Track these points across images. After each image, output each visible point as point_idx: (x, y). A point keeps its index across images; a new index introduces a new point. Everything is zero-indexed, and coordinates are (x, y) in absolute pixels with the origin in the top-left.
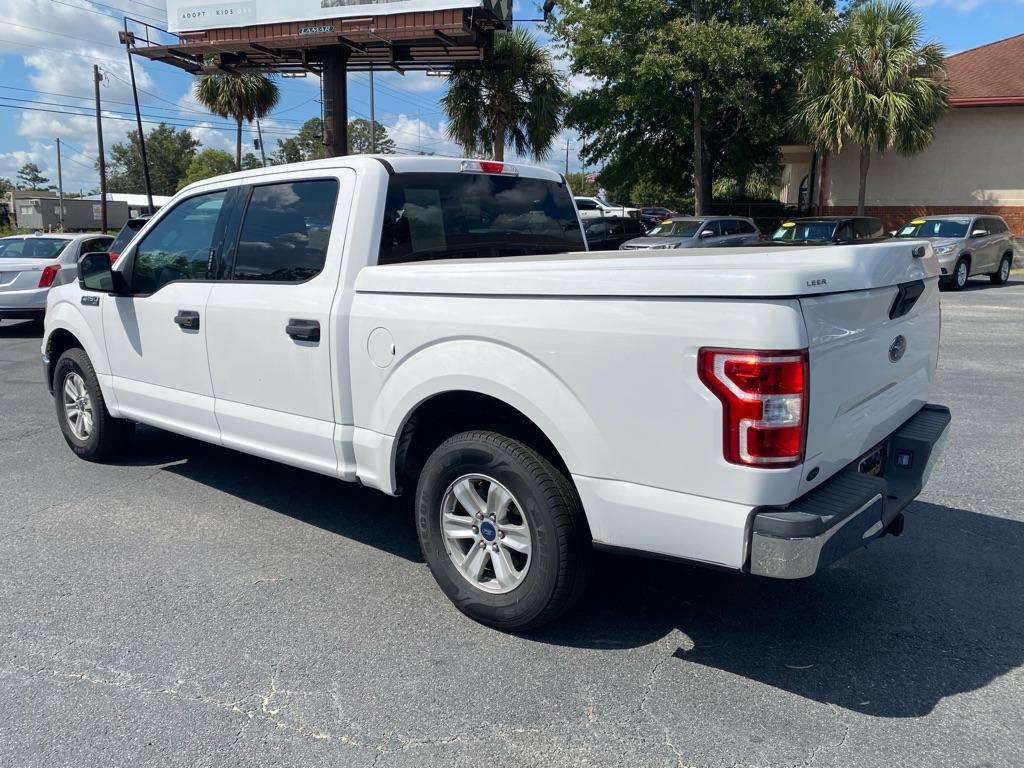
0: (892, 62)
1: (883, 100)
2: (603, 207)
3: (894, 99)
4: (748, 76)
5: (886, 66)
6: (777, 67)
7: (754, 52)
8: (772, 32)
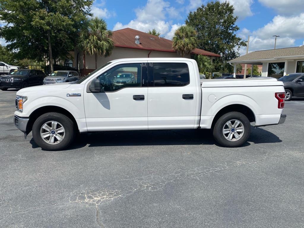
1: (102, 43)
2: (7, 65)
3: (105, 43)
4: (65, 31)
5: (102, 34)
6: (74, 30)
7: (70, 25)
8: (73, 20)
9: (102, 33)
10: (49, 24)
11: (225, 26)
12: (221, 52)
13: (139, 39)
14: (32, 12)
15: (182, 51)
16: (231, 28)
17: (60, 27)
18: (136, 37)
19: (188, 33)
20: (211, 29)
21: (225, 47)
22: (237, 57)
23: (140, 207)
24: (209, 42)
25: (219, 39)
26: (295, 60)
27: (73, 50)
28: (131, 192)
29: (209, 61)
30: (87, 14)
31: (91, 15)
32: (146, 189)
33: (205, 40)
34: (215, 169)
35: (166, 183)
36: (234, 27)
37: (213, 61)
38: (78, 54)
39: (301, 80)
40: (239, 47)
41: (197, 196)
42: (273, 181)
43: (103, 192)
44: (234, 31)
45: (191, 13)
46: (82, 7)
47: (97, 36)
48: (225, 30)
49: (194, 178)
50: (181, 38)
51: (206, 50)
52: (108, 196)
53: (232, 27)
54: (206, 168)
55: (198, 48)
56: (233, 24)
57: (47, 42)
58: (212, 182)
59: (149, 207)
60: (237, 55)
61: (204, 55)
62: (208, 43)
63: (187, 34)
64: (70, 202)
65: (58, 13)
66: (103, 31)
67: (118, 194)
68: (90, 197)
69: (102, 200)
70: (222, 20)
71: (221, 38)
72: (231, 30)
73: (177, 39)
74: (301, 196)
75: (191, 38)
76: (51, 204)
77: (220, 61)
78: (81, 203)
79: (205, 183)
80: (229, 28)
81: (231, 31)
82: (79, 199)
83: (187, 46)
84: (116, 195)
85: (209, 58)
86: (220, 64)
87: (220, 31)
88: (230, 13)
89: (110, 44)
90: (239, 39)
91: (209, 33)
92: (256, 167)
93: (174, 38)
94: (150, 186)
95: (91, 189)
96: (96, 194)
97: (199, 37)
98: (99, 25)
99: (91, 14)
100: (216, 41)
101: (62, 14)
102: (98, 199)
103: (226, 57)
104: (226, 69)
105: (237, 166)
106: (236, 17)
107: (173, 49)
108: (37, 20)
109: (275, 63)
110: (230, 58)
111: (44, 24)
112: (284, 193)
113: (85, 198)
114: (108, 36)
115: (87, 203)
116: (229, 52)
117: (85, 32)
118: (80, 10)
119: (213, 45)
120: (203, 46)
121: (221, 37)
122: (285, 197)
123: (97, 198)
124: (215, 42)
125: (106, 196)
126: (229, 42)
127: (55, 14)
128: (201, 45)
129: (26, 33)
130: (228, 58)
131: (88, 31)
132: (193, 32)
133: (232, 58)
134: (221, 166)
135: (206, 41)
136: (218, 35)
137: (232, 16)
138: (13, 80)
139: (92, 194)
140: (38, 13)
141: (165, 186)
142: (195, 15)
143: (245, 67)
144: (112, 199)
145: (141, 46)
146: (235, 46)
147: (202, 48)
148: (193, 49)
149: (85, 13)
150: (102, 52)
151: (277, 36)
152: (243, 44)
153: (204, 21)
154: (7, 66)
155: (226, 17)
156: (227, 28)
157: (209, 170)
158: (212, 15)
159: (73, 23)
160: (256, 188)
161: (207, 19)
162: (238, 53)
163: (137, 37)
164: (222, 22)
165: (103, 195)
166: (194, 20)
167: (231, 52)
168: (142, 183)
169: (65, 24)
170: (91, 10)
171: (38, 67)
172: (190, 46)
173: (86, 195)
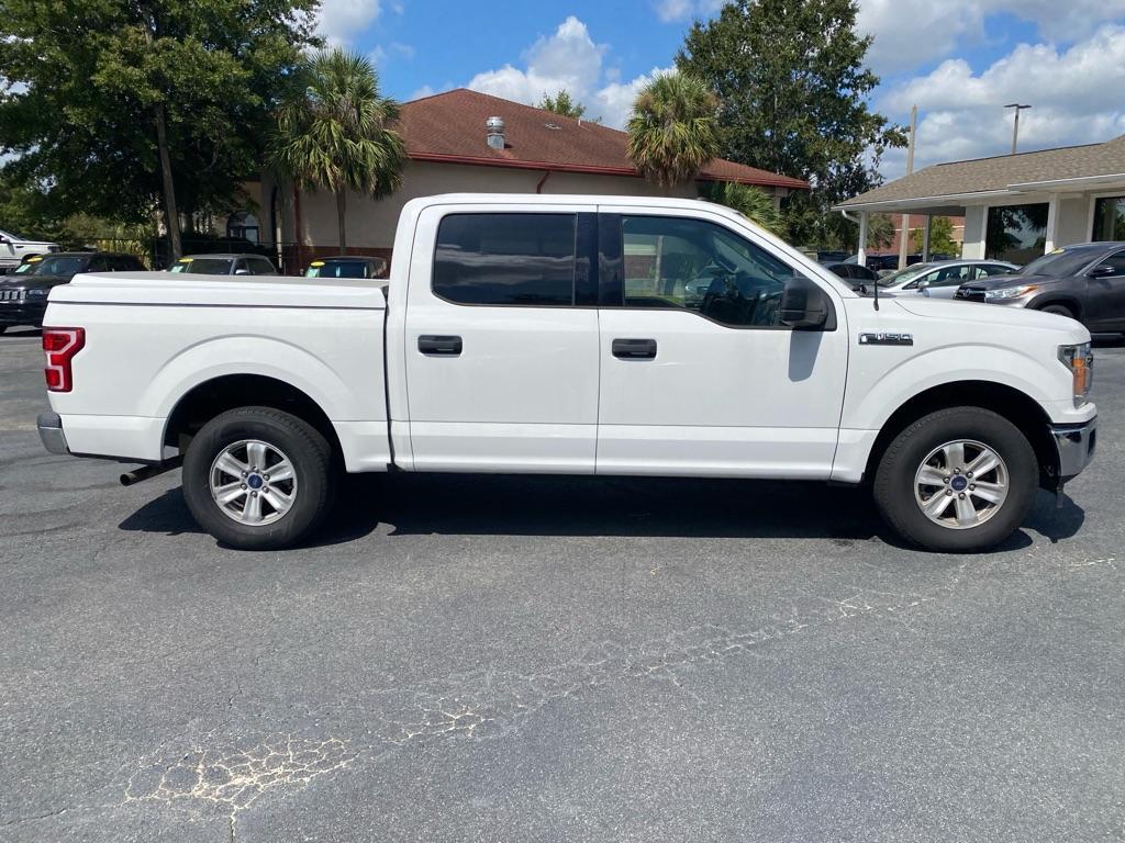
0: (366, 111)
1: (360, 146)
2: (12, 241)
3: (372, 148)
4: (219, 105)
5: (359, 114)
6: (256, 100)
7: (238, 82)
8: (248, 63)
9: (358, 109)
10: (157, 79)
11: (823, 74)
12: (812, 171)
13: (500, 130)
14: (94, 37)
15: (665, 171)
16: (846, 81)
17: (203, 91)
18: (489, 123)
19: (686, 100)
20: (772, 86)
21: (827, 153)
22: (873, 186)
23: (416, 813)
24: (768, 133)
25: (801, 121)
26: (1087, 193)
27: (255, 177)
28: (388, 747)
29: (768, 204)
30: (304, 40)
31: (315, 42)
32: (455, 732)
33: (750, 126)
34: (749, 638)
35: (541, 702)
36: (860, 77)
37: (781, 207)
38: (275, 190)
39: (1110, 269)
40: (879, 151)
41: (657, 758)
42: (977, 685)
43: (277, 749)
44: (859, 92)
45: (698, 26)
46: (283, 11)
47: (342, 123)
48: (824, 90)
49: (660, 677)
50: (659, 122)
51: (754, 167)
52: (293, 766)
53: (849, 75)
54: (714, 633)
55: (725, 158)
56: (857, 65)
57: (153, 147)
58: (730, 695)
59: (450, 814)
60: (873, 182)
61: (748, 185)
62: (763, 136)
63: (680, 106)
64: (129, 798)
65: (193, 37)
66: (365, 103)
67: (335, 757)
68: (216, 776)
69: (262, 786)
70: (813, 51)
71: (812, 121)
72: (848, 86)
73: (645, 126)
74: (1088, 750)
75: (697, 120)
76: (45, 812)
77: (808, 203)
78: (174, 801)
79: (701, 701)
80: (841, 82)
81: (849, 92)
82: (168, 785)
83: (684, 150)
84: (325, 761)
85: (766, 195)
86: (808, 215)
87: (807, 93)
88: (843, 25)
89: (393, 151)
90: (880, 121)
91: (766, 100)
92: (914, 625)
93: (632, 122)
94: (472, 719)
95: (227, 740)
96: (246, 760)
97: (727, 119)
98: (349, 79)
99: (316, 40)
100: (793, 129)
101: (207, 42)
102: (248, 781)
103: (833, 190)
104: (832, 234)
105: (837, 623)
106: (867, 39)
107: (631, 165)
108: (114, 65)
109: (1014, 209)
110: (845, 193)
111: (141, 81)
112: (1018, 737)
113: (195, 781)
114: (385, 120)
115: (196, 802)
116: (843, 170)
117: (297, 107)
118: (275, 26)
119: (781, 147)
120: (746, 149)
121: (810, 116)
122: (1023, 755)
123: (244, 778)
124: (790, 133)
125: (285, 767)
126: (842, 134)
127: (181, 41)
128: (738, 146)
129: (74, 116)
130: (841, 193)
131: (307, 104)
132: (702, 100)
133: (855, 191)
134: (772, 622)
135: (754, 129)
136: (798, 107)
137: (852, 35)
138: (23, 296)
139: (228, 763)
140: (115, 41)
141: (536, 715)
142: (713, 34)
143: (905, 226)
144: (307, 780)
145: (508, 156)
146: (864, 146)
147: (741, 157)
148: (707, 160)
149: (296, 37)
150: (364, 179)
151: (1022, 107)
152: (895, 139)
153: (748, 56)
154: (9, 244)
155: (829, 40)
156: (834, 80)
157: (724, 642)
158: (774, 31)
159: (249, 74)
160: (904, 715)
161: (756, 49)
162: (875, 173)
163: (494, 121)
164: (813, 59)
165: (273, 763)
166: (708, 52)
167: (850, 169)
168: (444, 707)
169: (217, 78)
170: (316, 25)
171: (130, 242)
172: (693, 150)
173: (201, 766)
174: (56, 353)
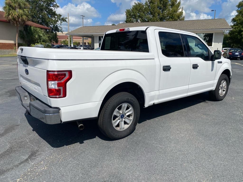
15: (17, 22)
16: (52, 5)
21: (51, 22)
36: (55, 5)
40: (61, 22)
44: (55, 8)
50: (14, 8)
61: (37, 27)
63: (20, 5)
73: (10, 9)
75: (25, 10)
81: (53, 8)
83: (22, 17)
90: (60, 16)
132: (25, 4)
146: (58, 21)
148: (28, 20)
152: (64, 20)
162: (60, 27)
167: (54, 26)
174: (60, 82)
